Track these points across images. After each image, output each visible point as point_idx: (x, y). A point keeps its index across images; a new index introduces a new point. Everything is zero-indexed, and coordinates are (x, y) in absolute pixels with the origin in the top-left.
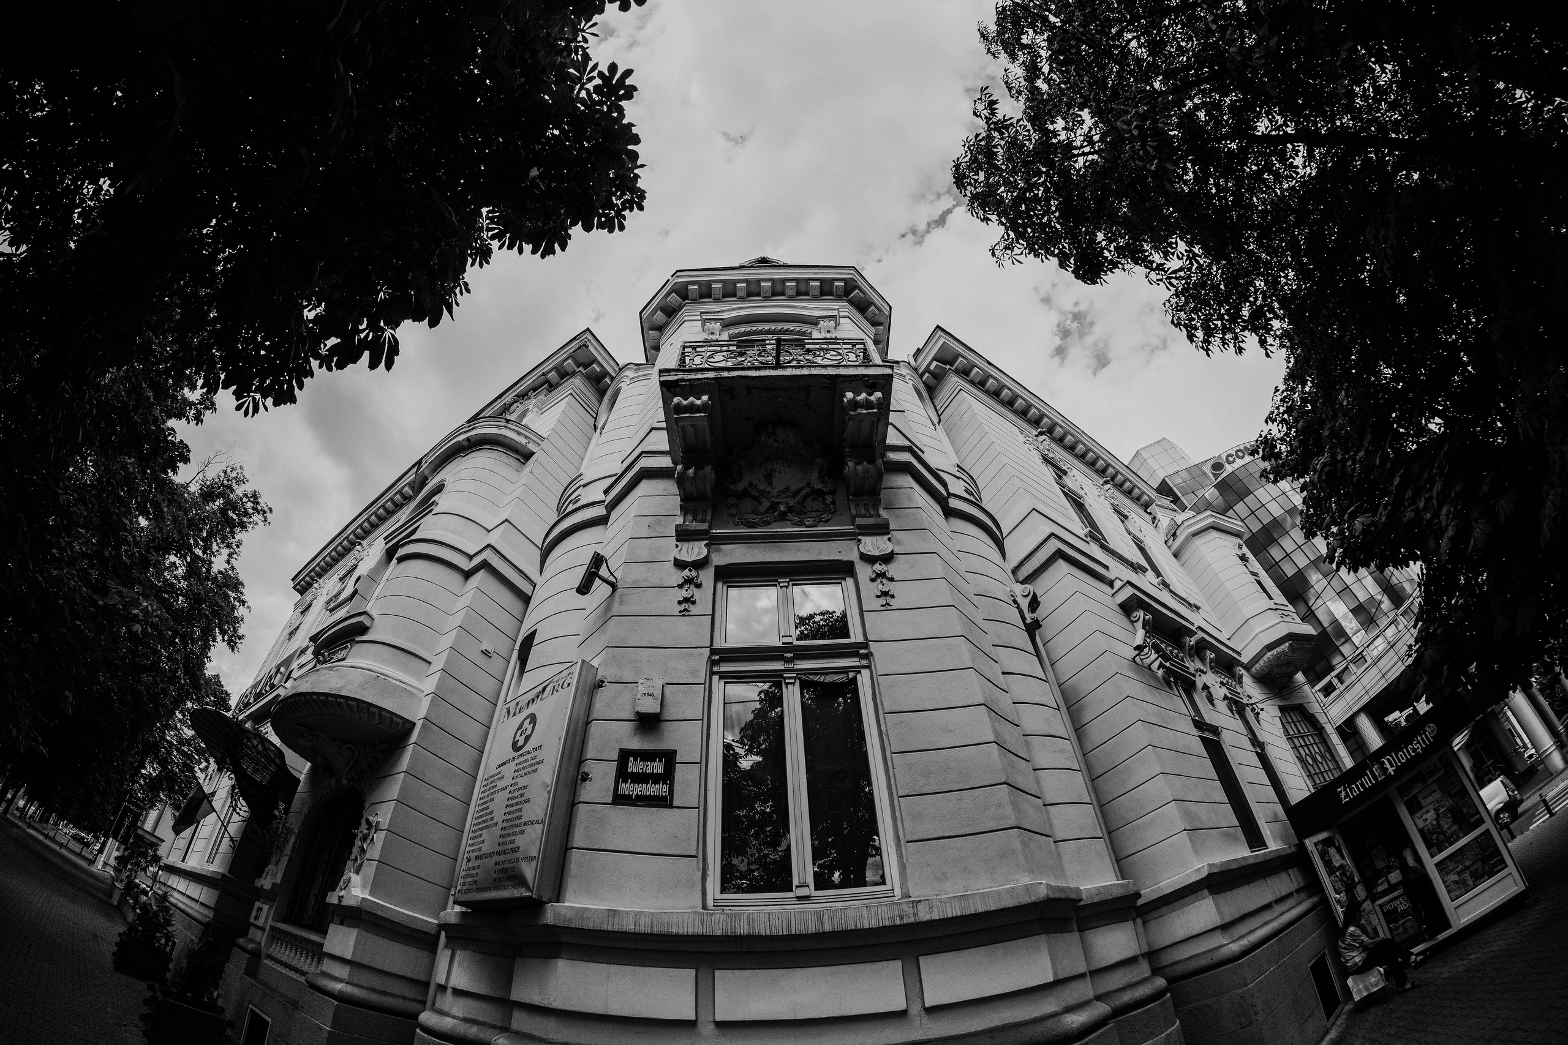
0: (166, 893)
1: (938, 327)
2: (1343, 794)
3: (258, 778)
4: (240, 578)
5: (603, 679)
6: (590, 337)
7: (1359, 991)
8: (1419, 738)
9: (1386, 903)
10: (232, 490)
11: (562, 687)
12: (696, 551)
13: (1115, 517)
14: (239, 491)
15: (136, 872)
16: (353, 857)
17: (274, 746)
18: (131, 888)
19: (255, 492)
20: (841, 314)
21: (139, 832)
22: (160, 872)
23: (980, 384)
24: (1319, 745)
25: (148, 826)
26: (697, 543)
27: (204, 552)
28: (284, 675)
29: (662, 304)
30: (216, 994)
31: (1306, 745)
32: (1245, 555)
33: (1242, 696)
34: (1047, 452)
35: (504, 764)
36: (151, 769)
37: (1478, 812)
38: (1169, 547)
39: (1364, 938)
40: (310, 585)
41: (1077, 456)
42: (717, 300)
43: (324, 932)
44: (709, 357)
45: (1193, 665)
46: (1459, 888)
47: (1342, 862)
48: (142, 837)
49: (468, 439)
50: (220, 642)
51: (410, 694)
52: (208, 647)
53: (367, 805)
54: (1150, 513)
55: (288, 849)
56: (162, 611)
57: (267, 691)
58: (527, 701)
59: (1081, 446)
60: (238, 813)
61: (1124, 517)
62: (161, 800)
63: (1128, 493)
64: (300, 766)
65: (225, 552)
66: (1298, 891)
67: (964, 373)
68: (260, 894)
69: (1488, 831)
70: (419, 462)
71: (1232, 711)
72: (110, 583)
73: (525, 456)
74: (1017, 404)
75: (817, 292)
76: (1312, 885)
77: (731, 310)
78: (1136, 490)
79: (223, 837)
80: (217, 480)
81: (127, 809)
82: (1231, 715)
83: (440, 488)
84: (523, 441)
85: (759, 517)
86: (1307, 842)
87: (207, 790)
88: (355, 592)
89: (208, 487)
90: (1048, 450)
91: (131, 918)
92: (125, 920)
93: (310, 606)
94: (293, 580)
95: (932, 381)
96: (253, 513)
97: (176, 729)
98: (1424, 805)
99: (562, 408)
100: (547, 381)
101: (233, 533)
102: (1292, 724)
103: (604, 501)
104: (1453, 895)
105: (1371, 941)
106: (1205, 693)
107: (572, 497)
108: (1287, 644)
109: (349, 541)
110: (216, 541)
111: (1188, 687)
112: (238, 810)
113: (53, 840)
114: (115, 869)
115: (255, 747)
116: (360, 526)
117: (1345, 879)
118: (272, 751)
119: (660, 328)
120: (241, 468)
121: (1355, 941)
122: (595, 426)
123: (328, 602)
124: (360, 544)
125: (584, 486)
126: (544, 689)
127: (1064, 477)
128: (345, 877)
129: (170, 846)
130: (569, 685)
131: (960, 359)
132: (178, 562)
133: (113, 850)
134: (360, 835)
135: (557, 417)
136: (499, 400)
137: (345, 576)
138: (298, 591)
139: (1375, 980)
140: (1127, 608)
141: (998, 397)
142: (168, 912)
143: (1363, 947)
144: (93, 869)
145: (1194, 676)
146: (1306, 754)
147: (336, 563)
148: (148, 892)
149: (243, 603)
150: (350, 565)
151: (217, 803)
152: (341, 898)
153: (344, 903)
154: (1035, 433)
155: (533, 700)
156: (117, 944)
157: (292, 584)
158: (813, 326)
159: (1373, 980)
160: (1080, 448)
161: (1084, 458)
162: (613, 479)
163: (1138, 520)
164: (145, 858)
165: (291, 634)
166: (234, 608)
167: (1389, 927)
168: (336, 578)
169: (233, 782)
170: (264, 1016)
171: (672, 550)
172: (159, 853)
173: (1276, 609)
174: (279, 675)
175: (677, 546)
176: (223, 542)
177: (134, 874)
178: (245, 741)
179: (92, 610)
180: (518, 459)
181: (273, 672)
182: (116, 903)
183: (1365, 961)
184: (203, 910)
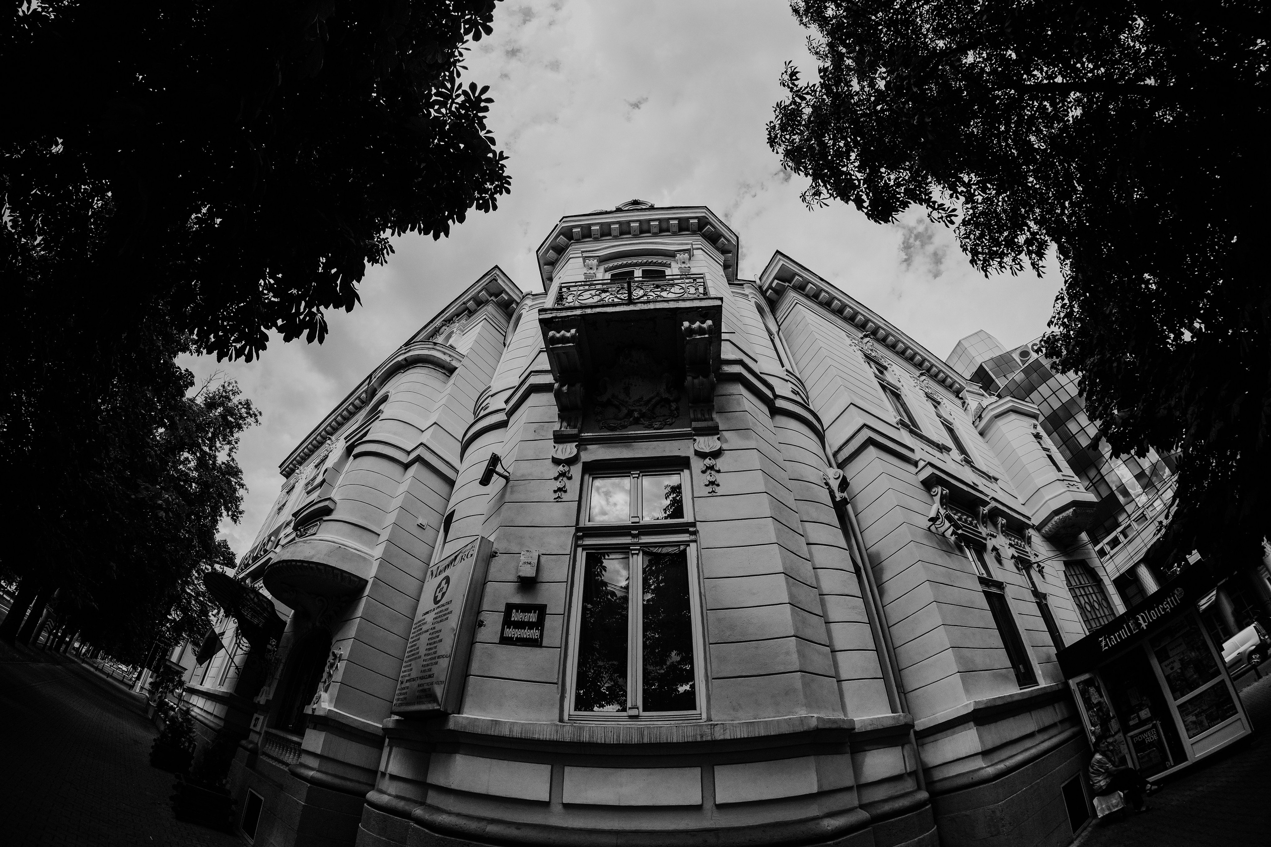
0: (188, 709)
1: (777, 251)
2: (1103, 644)
3: (256, 621)
4: (240, 466)
5: (496, 550)
6: (498, 273)
7: (1102, 810)
8: (1169, 600)
9: (1136, 735)
10: (230, 400)
11: (467, 557)
12: (568, 450)
13: (929, 405)
14: (235, 400)
15: (166, 693)
16: (323, 680)
17: (266, 598)
18: (162, 706)
19: (247, 400)
20: (694, 247)
21: (168, 663)
22: (184, 693)
23: (814, 297)
24: (1098, 595)
25: (174, 659)
26: (569, 444)
27: (210, 449)
28: (274, 543)
29: (554, 244)
30: (224, 781)
31: (1086, 595)
32: (1038, 433)
33: (1030, 554)
34: (870, 352)
35: (427, 613)
36: (175, 615)
37: (1216, 665)
38: (976, 427)
39: (1109, 765)
40: (293, 471)
41: (897, 353)
42: (596, 239)
43: (302, 735)
44: (580, 295)
45: (983, 530)
46: (1195, 728)
47: (1100, 699)
48: (170, 667)
49: (405, 359)
50: (225, 517)
51: (364, 559)
52: (217, 521)
53: (334, 641)
54: (961, 398)
55: (278, 675)
56: (179, 500)
57: (261, 555)
58: (444, 566)
59: (901, 345)
60: (241, 648)
61: (936, 404)
62: (184, 638)
63: (942, 383)
64: (286, 613)
65: (227, 447)
66: (1061, 722)
67: (800, 288)
68: (257, 708)
69: (1223, 681)
70: (370, 376)
71: (1018, 568)
72: (139, 481)
73: (449, 370)
74: (846, 312)
75: (676, 229)
76: (1074, 718)
77: (607, 247)
78: (949, 379)
79: (230, 666)
80: (217, 393)
81: (158, 646)
82: (1018, 572)
83: (385, 399)
84: (448, 359)
85: (619, 422)
86: (1071, 682)
87: (217, 631)
88: (324, 481)
89: (210, 398)
90: (871, 350)
91: (162, 728)
92: (158, 729)
93: (293, 487)
94: (280, 467)
95: (774, 297)
96: (247, 417)
97: (194, 584)
98: (1171, 656)
99: (478, 331)
100: (467, 308)
101: (232, 433)
102: (1075, 577)
103: (505, 409)
104: (1191, 733)
105: (1114, 768)
106: (994, 553)
107: (483, 405)
108: (1071, 510)
109: (322, 436)
110: (219, 440)
111: (980, 549)
112: (241, 646)
113: (101, 671)
114: (149, 691)
115: (253, 600)
116: (330, 424)
117: (1101, 714)
118: (265, 602)
119: (553, 264)
120: (236, 382)
121: (1101, 767)
122: (504, 343)
123: (307, 485)
124: (330, 439)
125: (492, 396)
126: (456, 557)
127: (885, 372)
128: (317, 695)
129: (191, 674)
130: (472, 555)
131: (797, 277)
132: (190, 457)
133: (147, 677)
134: (328, 664)
135: (474, 338)
136: (431, 325)
137: (319, 464)
138: (284, 475)
139: (1116, 801)
140: (928, 484)
141: (829, 307)
142: (190, 722)
143: (1108, 773)
144: (132, 692)
145: (985, 539)
146: (1085, 602)
147: (312, 454)
148: (175, 708)
149: (242, 486)
150: (323, 455)
151: (226, 641)
152: (314, 710)
153: (316, 713)
154: (861, 336)
155: (448, 565)
156: (152, 747)
157: (279, 470)
158: (671, 258)
159: (1114, 801)
160: (900, 346)
161: (903, 355)
162: (512, 391)
163: (949, 406)
164: (173, 682)
165: (280, 509)
166: (235, 490)
167: (1137, 755)
168: (312, 465)
169: (237, 625)
170: (259, 796)
171: (551, 450)
172: (183, 679)
173: (1063, 480)
174: (270, 543)
175: (555, 447)
176: (224, 440)
177: (164, 695)
178: (245, 595)
179: (127, 502)
180: (444, 373)
181: (266, 540)
182: (151, 717)
183: (1108, 785)
184: (216, 721)
